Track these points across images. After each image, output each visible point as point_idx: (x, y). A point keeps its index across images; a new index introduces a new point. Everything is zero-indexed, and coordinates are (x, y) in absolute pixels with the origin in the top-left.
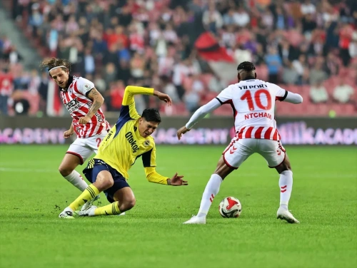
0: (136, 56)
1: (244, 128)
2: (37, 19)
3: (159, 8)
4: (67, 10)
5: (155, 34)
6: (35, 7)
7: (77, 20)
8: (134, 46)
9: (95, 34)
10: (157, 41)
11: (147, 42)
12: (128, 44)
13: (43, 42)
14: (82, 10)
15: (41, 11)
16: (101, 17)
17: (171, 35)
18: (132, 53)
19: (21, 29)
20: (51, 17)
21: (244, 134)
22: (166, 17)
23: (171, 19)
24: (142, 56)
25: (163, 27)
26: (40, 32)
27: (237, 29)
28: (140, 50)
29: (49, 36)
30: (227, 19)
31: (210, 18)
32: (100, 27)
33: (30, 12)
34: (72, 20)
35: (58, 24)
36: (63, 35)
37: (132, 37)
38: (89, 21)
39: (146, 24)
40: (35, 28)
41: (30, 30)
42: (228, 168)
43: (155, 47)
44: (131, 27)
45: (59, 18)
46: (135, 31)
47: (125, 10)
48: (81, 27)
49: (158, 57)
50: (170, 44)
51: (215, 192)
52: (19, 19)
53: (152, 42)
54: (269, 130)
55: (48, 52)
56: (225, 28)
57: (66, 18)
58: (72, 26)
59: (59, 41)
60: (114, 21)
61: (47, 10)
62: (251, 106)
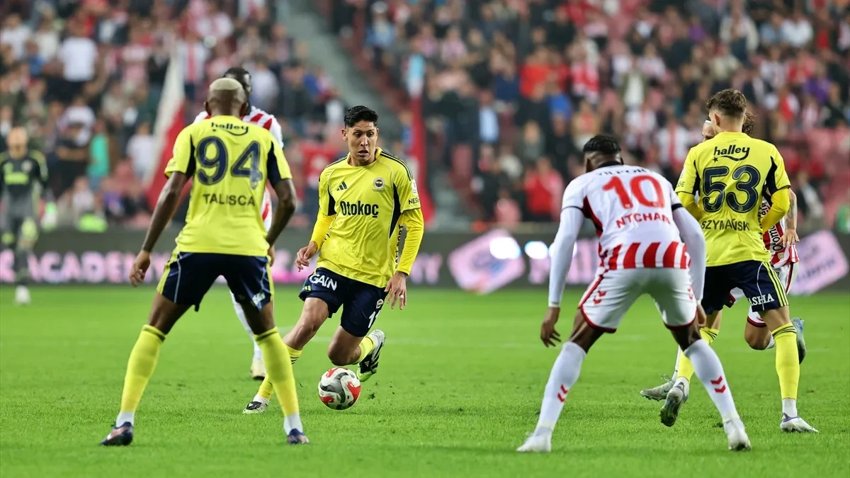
0: (585, 107)
1: (618, 248)
2: (383, 33)
3: (630, 12)
4: (443, 15)
5: (622, 64)
6: (379, 9)
7: (464, 37)
8: (579, 88)
9: (499, 63)
10: (626, 79)
11: (607, 80)
12: (567, 84)
13: (394, 80)
14: (473, 16)
15: (390, 17)
16: (512, 29)
17: (655, 66)
18: (576, 101)
19: (350, 53)
20: (411, 30)
21: (620, 260)
22: (644, 29)
23: (654, 34)
24: (595, 108)
25: (637, 49)
26: (388, 59)
27: (789, 52)
28: (593, 96)
29: (406, 68)
30: (768, 34)
31: (733, 31)
32: (510, 49)
33: (369, 18)
34: (454, 34)
35: (425, 44)
36: (437, 65)
37: (576, 69)
38: (488, 38)
39: (601, 42)
40: (378, 50)
41: (368, 55)
42: (591, 331)
43: (622, 91)
44: (574, 51)
45: (427, 30)
46: (583, 57)
47: (561, 15)
48: (471, 48)
49: (626, 109)
50: (652, 83)
51: (569, 380)
52: (347, 33)
53: (618, 81)
54: (672, 248)
55: (404, 99)
56: (763, 50)
57: (441, 32)
58: (454, 48)
59: (426, 78)
60: (538, 36)
61: (403, 14)
62: (625, 201)
